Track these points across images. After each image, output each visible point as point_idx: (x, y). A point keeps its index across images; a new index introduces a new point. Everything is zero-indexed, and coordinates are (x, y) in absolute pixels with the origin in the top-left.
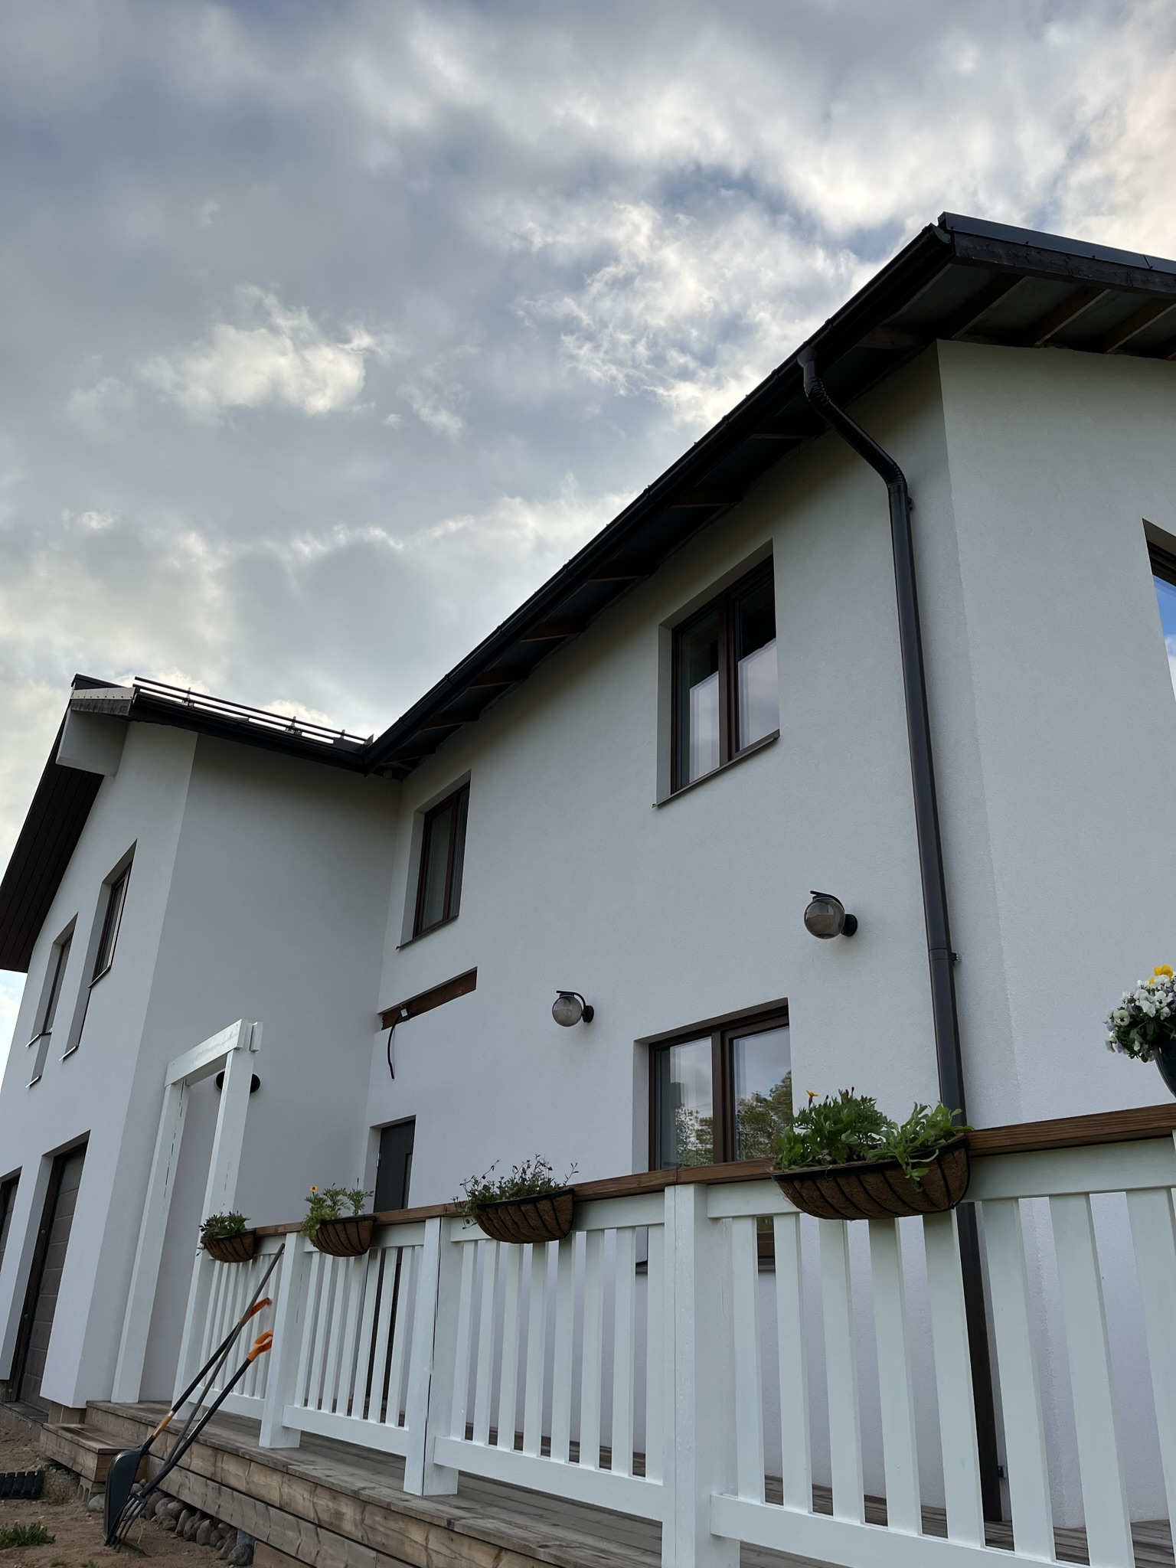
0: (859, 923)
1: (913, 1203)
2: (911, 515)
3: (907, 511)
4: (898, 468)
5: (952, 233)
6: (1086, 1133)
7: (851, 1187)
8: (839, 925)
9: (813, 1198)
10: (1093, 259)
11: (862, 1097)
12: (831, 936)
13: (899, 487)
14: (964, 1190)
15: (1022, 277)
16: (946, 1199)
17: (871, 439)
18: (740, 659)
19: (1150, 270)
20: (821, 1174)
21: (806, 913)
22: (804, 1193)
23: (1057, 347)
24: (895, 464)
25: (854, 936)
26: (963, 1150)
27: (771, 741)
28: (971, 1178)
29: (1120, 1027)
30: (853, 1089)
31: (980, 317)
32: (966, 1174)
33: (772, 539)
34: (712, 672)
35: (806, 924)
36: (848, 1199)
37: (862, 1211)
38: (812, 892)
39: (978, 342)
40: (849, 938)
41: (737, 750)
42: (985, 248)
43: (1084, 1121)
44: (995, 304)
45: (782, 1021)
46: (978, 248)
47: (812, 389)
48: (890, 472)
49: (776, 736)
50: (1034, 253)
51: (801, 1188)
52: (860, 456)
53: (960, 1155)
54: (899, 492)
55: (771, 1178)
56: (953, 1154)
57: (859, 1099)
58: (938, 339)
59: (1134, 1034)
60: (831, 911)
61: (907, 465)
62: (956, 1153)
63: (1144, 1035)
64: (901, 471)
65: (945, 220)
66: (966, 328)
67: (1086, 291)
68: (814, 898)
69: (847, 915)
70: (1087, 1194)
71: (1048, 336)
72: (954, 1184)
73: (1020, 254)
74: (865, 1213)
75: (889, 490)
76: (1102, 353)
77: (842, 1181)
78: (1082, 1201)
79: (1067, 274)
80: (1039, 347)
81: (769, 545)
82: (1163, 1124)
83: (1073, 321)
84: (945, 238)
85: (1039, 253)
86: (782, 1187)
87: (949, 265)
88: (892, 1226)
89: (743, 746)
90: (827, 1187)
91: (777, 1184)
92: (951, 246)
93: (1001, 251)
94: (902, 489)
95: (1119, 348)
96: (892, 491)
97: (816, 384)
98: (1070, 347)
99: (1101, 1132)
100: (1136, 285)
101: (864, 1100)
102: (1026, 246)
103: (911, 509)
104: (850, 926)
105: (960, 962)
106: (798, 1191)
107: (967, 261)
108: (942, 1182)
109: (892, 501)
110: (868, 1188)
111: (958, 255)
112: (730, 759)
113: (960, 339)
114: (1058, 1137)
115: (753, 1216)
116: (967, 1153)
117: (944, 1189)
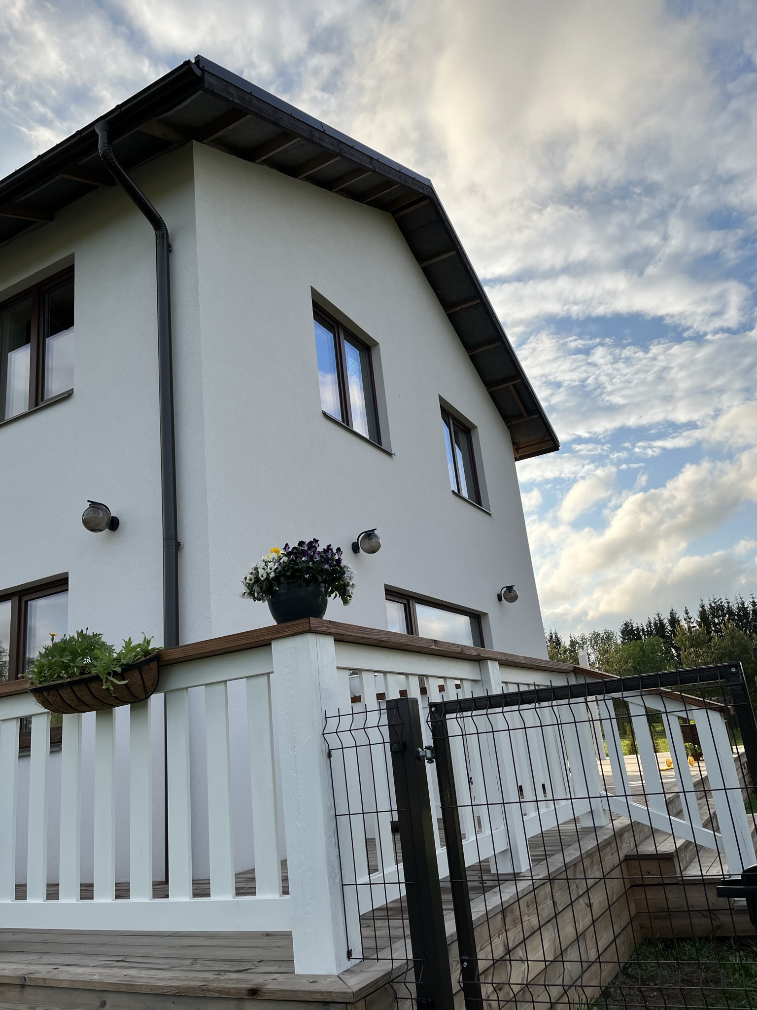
0: (120, 522)
1: (122, 697)
2: (170, 255)
3: (167, 252)
4: (163, 221)
5: (202, 70)
6: (227, 646)
7: (82, 692)
8: (107, 524)
9: (56, 701)
10: (291, 115)
11: (93, 633)
12: (100, 530)
13: (163, 235)
14: (155, 686)
15: (248, 114)
16: (143, 693)
17: (146, 198)
18: (48, 337)
19: (324, 132)
20: (62, 685)
21: (83, 515)
22: (50, 699)
23: (269, 166)
24: (161, 218)
25: (117, 530)
26: (156, 662)
27: (67, 396)
28: (160, 680)
29: (249, 584)
30: (87, 629)
31: (221, 133)
32: (157, 677)
33: (74, 254)
34: (27, 343)
35: (83, 523)
36: (80, 700)
37: (89, 706)
38: (89, 501)
39: (220, 149)
40: (113, 532)
41: (43, 399)
42: (224, 87)
43: (225, 639)
44: (231, 127)
45: (63, 588)
46: (220, 86)
47: (104, 151)
48: (157, 223)
49: (70, 393)
50: (255, 100)
51: (48, 696)
52: (138, 208)
53: (154, 665)
54: (163, 238)
55: (28, 692)
56: (149, 665)
57: (91, 635)
58: (193, 140)
59: (256, 588)
60: (101, 514)
61: (170, 222)
62: (151, 664)
63: (261, 588)
64: (165, 224)
65: (198, 61)
66: (212, 138)
67: (286, 135)
68: (90, 505)
69: (113, 517)
70: (225, 682)
71: (263, 158)
72: (148, 684)
73: (246, 98)
74: (92, 708)
75: (156, 235)
76: (295, 178)
77: (76, 688)
78: (222, 686)
79: (275, 120)
80: (258, 164)
81: (72, 257)
82: (267, 638)
83: (277, 153)
84: (198, 72)
85: (258, 101)
86: (35, 697)
87: (200, 92)
88: (111, 713)
89: (47, 397)
90: (66, 694)
91: (32, 695)
92: (201, 80)
93: (234, 92)
94: (165, 237)
95: (305, 177)
96: (158, 236)
97: (107, 148)
98: (277, 169)
99: (234, 645)
100: (315, 140)
101: (95, 635)
102: (250, 94)
103: (170, 251)
104: (114, 524)
105: (183, 548)
106: (46, 698)
107: (212, 92)
108: (141, 683)
109: (158, 243)
110: (93, 691)
111: (206, 86)
112: (36, 405)
113: (208, 144)
114: (212, 649)
115: (17, 718)
116: (158, 664)
117: (142, 687)
